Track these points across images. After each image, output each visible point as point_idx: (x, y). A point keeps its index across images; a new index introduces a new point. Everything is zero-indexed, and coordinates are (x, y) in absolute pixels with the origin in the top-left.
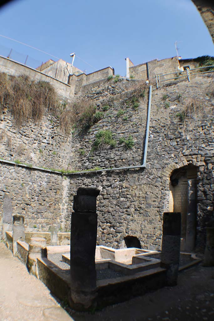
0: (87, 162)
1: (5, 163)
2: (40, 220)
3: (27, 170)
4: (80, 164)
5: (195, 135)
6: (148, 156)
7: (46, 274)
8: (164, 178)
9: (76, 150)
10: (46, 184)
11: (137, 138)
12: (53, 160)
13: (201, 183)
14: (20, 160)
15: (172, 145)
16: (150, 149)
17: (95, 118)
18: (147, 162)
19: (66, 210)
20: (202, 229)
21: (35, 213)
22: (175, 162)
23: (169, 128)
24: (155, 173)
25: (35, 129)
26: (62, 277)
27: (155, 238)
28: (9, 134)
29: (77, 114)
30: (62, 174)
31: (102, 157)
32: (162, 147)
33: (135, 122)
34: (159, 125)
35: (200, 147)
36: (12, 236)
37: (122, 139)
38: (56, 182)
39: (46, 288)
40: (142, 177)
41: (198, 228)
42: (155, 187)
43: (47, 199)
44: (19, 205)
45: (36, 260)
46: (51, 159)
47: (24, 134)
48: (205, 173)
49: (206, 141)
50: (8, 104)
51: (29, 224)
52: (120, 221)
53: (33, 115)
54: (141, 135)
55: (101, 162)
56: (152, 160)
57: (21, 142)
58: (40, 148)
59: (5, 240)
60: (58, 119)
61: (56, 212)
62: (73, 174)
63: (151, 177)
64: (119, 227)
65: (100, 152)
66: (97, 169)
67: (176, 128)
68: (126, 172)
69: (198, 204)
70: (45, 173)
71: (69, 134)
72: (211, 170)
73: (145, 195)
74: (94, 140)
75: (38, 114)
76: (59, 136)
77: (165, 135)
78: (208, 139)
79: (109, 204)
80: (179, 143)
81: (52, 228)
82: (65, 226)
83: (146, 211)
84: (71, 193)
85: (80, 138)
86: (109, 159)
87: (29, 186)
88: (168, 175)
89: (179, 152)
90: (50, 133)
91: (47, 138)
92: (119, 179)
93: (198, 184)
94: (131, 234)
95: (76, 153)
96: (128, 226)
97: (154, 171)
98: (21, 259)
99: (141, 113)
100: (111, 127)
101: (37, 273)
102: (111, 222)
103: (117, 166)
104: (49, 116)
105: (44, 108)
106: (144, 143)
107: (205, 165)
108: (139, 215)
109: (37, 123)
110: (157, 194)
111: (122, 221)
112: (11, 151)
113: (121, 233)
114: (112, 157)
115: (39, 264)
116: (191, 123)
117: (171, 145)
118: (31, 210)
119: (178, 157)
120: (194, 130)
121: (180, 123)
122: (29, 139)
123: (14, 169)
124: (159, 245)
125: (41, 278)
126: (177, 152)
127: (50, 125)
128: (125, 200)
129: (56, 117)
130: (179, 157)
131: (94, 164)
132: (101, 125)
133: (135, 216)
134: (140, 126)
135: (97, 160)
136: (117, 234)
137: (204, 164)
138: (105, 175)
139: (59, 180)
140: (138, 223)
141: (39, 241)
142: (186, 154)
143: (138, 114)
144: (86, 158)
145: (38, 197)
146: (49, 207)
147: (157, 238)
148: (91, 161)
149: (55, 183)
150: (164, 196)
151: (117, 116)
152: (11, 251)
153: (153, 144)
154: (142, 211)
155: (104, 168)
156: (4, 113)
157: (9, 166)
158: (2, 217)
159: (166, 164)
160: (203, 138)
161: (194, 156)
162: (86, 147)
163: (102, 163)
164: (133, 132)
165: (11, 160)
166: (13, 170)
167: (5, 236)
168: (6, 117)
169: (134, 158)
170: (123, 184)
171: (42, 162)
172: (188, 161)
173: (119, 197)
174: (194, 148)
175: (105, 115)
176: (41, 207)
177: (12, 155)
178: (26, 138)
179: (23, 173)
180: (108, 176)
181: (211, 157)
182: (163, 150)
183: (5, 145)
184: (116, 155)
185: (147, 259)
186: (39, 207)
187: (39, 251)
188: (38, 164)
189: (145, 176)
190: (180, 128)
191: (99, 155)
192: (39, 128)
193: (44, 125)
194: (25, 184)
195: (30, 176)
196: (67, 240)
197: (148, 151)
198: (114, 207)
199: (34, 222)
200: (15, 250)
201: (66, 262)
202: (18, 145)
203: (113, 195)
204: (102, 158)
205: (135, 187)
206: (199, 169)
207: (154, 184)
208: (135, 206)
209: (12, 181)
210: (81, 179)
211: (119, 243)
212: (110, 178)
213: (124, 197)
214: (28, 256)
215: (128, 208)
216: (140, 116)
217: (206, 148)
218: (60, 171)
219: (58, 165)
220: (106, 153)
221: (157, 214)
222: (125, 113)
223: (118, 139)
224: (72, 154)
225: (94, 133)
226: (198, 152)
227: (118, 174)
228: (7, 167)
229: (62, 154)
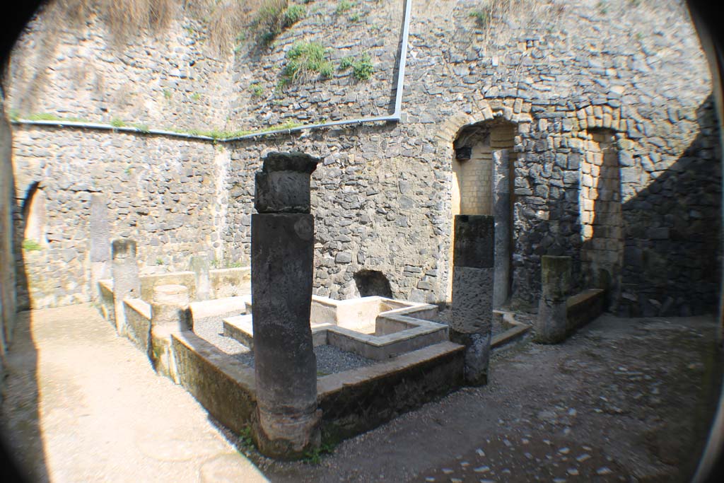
0: (267, 111)
1: (90, 129)
2: (170, 246)
3: (138, 138)
4: (252, 117)
5: (512, 56)
6: (404, 95)
7: (195, 370)
8: (441, 144)
9: (244, 87)
10: (179, 164)
11: (381, 58)
12: (194, 112)
13: (522, 159)
14: (122, 119)
15: (460, 75)
16: (409, 81)
17: (286, 17)
18: (403, 108)
19: (225, 218)
20: (525, 258)
21: (158, 232)
22: (466, 110)
23: (453, 38)
24: (421, 134)
25: (154, 49)
26: (233, 377)
27: (422, 274)
28: (100, 65)
29: (246, 11)
30: (213, 141)
31: (302, 98)
32: (436, 78)
33: (376, 24)
34: (431, 31)
35: (522, 82)
36: (113, 289)
37: (347, 61)
38: (200, 158)
39: (198, 405)
40: (392, 141)
41: (515, 255)
42: (422, 164)
43: (183, 198)
44: (122, 217)
45: (169, 340)
46: (189, 110)
47: (131, 61)
48: (532, 138)
49: (534, 71)
50: (98, 5)
51: (147, 257)
52: (344, 238)
53: (151, 22)
54: (390, 51)
55: (299, 109)
56: (414, 106)
57: (124, 78)
58: (165, 88)
59: (98, 301)
60: (204, 24)
61: (203, 226)
62: (238, 138)
63: (413, 140)
64: (341, 251)
65: (298, 88)
66: (292, 125)
67: (468, 40)
68: (354, 129)
69: (516, 204)
70: (176, 141)
71: (228, 53)
72: (546, 132)
73: (399, 180)
74: (285, 64)
75: (161, 18)
76: (206, 59)
77: (443, 52)
78: (539, 68)
79: (319, 199)
80: (474, 71)
81: (197, 261)
82: (224, 255)
83: (401, 214)
84: (235, 180)
85: (252, 61)
86: (317, 103)
87: (142, 173)
88: (450, 138)
89: (475, 91)
90: (188, 56)
91: (181, 67)
92: (339, 145)
93: (516, 159)
94: (369, 266)
95: (243, 93)
96: (363, 248)
97: (417, 128)
98: (136, 339)
99: (389, 7)
100: (321, 36)
101: (174, 370)
102: (325, 239)
103: (335, 117)
104: (186, 19)
105: (176, 4)
106: (397, 69)
107: (532, 122)
108: (386, 224)
109: (158, 37)
110: (426, 177)
111: (349, 237)
112: (103, 101)
113: (348, 263)
114: (324, 99)
115: (177, 348)
116: (501, 32)
117: (458, 74)
118: (149, 226)
119: (472, 100)
120: (509, 47)
121: (478, 31)
122: (142, 70)
123: (110, 138)
124: (432, 291)
125: (183, 383)
126: (470, 89)
127: (187, 37)
128: (354, 191)
129: (200, 21)
130: (474, 100)
131: (283, 115)
132: (300, 31)
133: (378, 225)
134: (387, 33)
135: (291, 107)
136: (338, 265)
137: (530, 119)
138: (308, 138)
139: (206, 155)
140: (385, 241)
141: (172, 293)
142: (490, 95)
143: (383, 7)
144: (266, 104)
145: (162, 195)
146: (189, 214)
147: (426, 274)
148: (277, 109)
149: (200, 162)
150: (441, 182)
151: (336, 13)
152: (113, 324)
153: (416, 72)
154: (391, 215)
155: (307, 122)
156: (89, 24)
157: (100, 134)
158: (88, 250)
159: (445, 114)
160: (530, 64)
161: (507, 101)
162: (267, 80)
163: (302, 112)
164: (371, 45)
165: (104, 121)
166: (108, 142)
167: (97, 293)
168: (93, 32)
169: (372, 99)
170: (349, 156)
171: (169, 118)
172: (494, 110)
173: (341, 185)
174: (507, 84)
175: (309, 11)
176: (170, 216)
177: (105, 110)
178: (135, 69)
179: (129, 146)
180: (315, 139)
181: (546, 106)
182: (438, 83)
183: (91, 90)
184: (332, 94)
185: (411, 322)
186: (166, 218)
187: (174, 316)
188: (162, 122)
189: (398, 139)
190: (478, 41)
191: (294, 94)
192: (164, 46)
193: (174, 38)
194: (134, 169)
195: (144, 150)
196: (230, 285)
197: (406, 85)
198: (331, 207)
199: (156, 251)
200: (121, 320)
201: (232, 336)
202: (117, 87)
203: (326, 180)
204: (302, 101)
205: (376, 162)
206: (517, 129)
207: (419, 157)
208: (377, 204)
209: (107, 165)
210: (256, 149)
211: (344, 287)
212: (320, 143)
213: (353, 185)
214: (150, 331)
215: (362, 207)
216: (388, 13)
217: (534, 86)
218: (210, 134)
219: (203, 122)
220: (311, 91)
221: (424, 221)
222: (353, 6)
223: (338, 60)
224: (235, 97)
225: (284, 49)
226: (517, 94)
227: (338, 133)
228: (96, 136)
229: (212, 98)
